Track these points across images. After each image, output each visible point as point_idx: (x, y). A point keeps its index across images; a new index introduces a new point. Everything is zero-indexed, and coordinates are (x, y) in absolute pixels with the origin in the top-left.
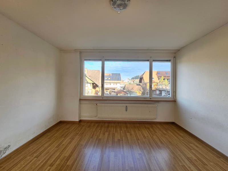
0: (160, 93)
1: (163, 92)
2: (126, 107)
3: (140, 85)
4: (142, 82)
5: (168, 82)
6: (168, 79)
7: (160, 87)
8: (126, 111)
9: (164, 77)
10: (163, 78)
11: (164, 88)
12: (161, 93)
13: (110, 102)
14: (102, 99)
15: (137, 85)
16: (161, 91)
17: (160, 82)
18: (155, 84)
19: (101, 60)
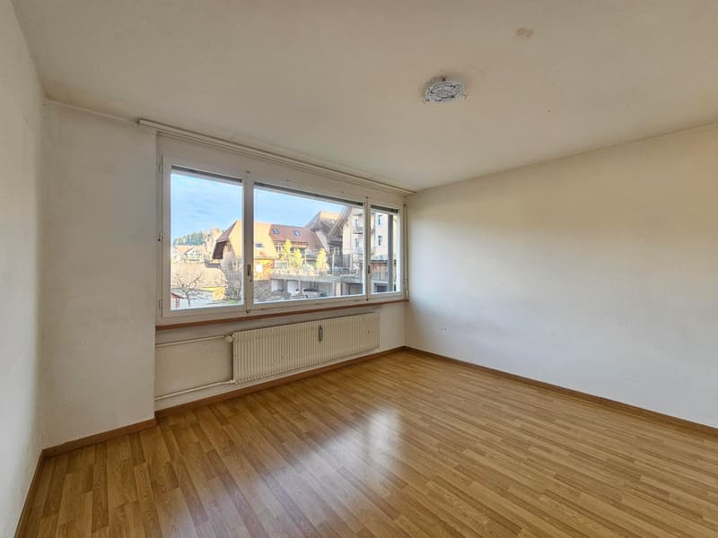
0: (281, 288)
1: (289, 283)
2: (320, 328)
3: (217, 266)
4: (224, 256)
5: (303, 257)
6: (302, 250)
7: (282, 272)
8: (320, 339)
9: (292, 242)
10: (288, 245)
11: (293, 273)
12: (283, 290)
13: (271, 324)
14: (245, 315)
15: (209, 265)
16: (283, 283)
17: (282, 258)
18: (268, 261)
19: (240, 181)
